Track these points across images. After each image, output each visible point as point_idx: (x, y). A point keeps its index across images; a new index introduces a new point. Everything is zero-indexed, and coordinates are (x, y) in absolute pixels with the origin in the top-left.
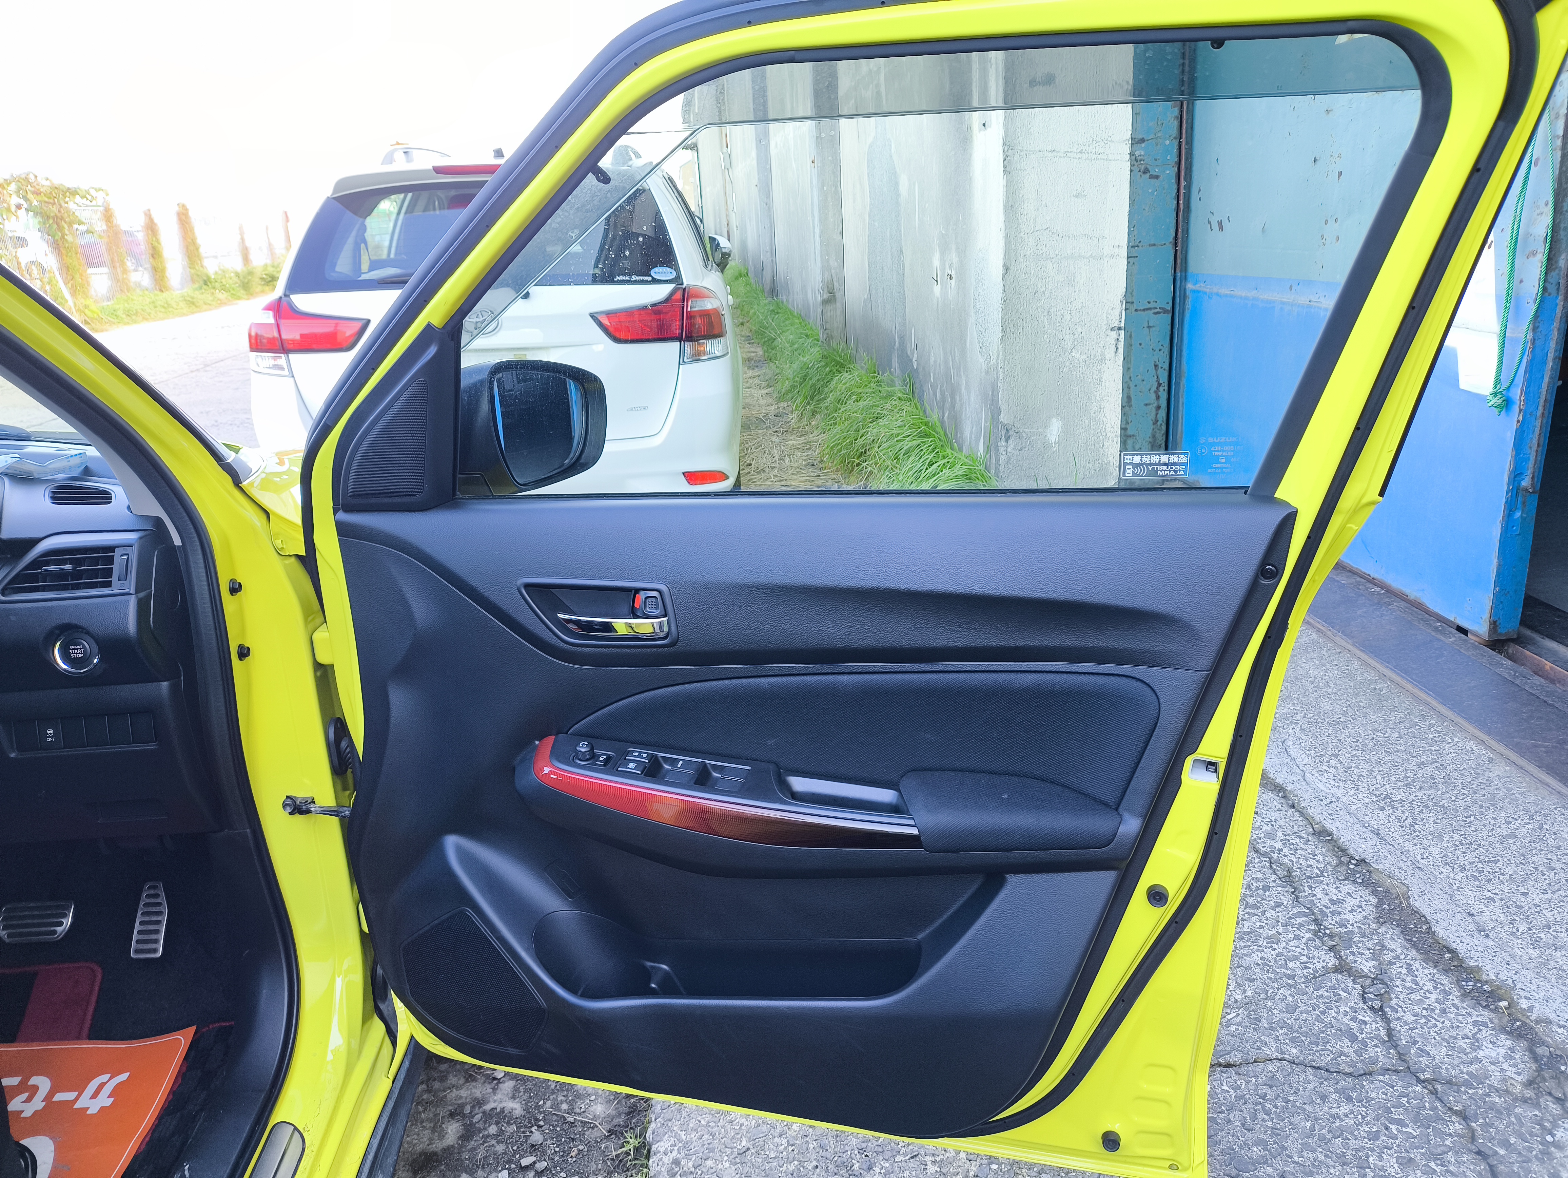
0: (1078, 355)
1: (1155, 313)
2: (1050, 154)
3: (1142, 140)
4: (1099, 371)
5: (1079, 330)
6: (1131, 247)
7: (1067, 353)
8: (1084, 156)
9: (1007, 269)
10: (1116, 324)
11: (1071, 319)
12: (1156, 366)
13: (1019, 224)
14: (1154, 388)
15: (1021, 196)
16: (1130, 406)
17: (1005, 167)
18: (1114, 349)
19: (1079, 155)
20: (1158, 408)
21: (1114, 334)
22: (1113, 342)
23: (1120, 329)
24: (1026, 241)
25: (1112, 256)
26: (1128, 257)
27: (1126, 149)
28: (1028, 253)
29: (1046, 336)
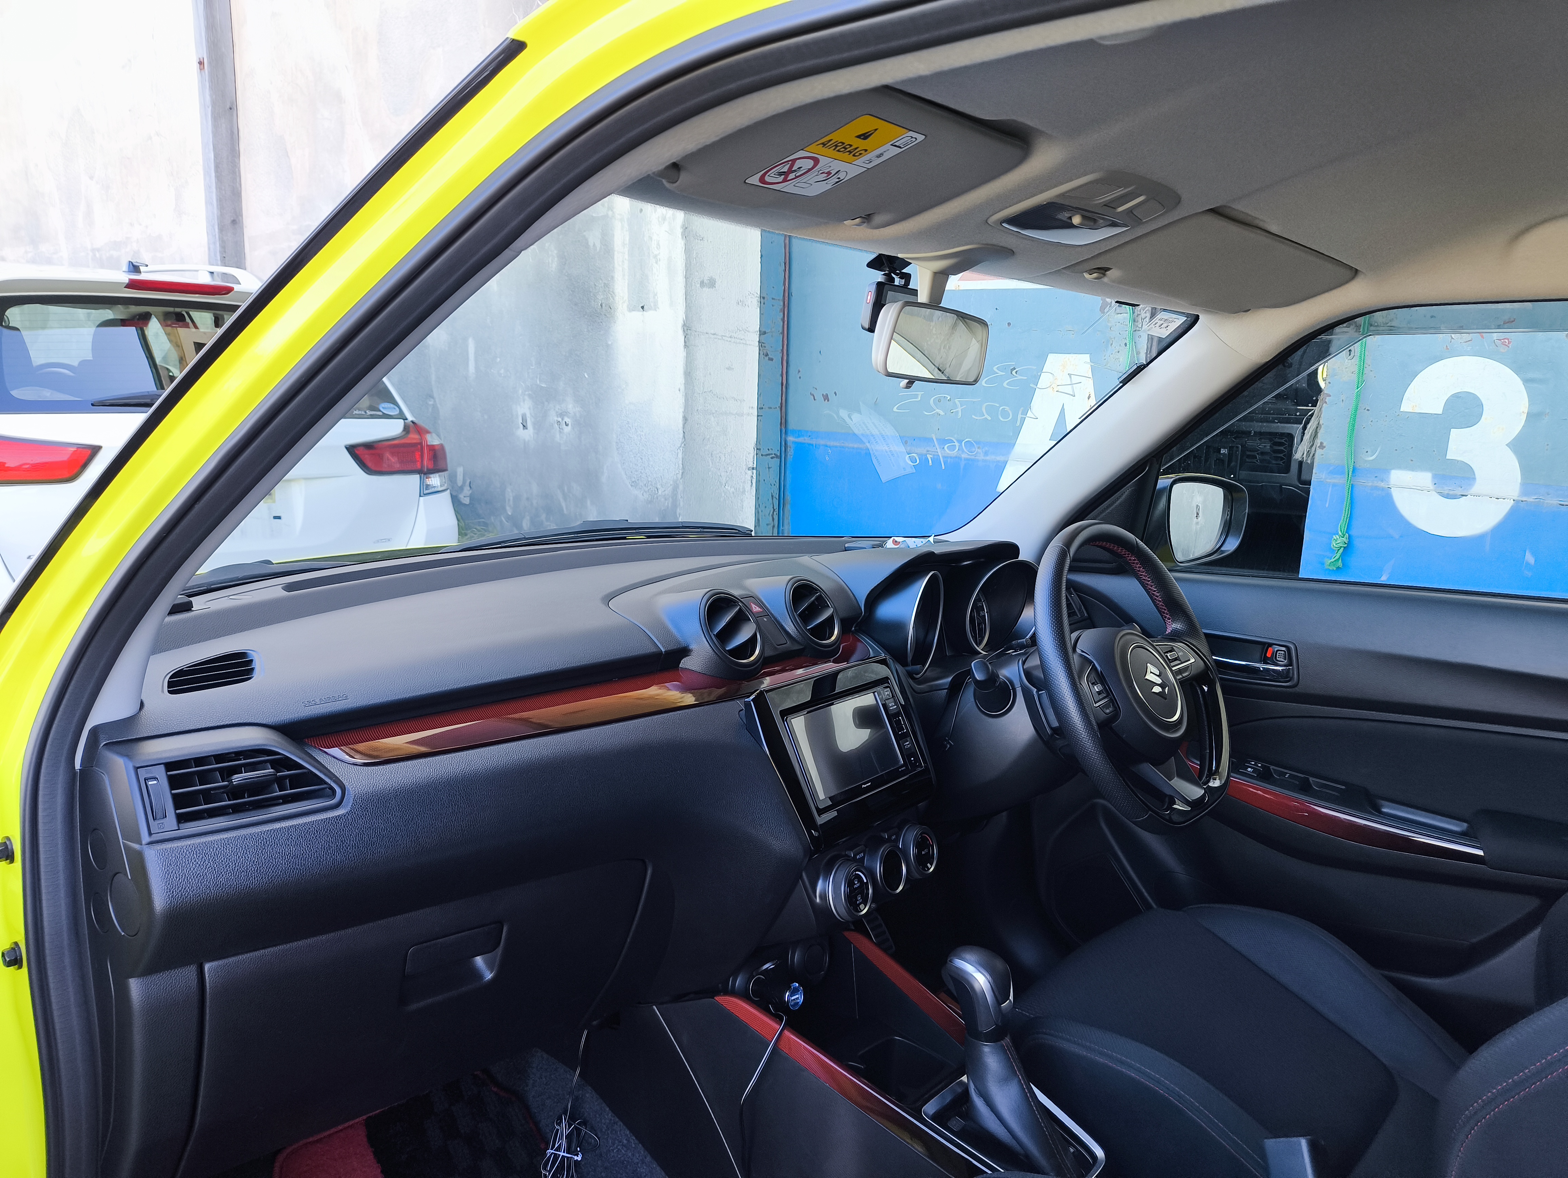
0: (729, 488)
1: (772, 458)
2: (712, 336)
3: (765, 333)
4: (742, 500)
5: (730, 469)
6: (760, 408)
7: (723, 487)
8: (733, 340)
9: (685, 419)
10: (751, 465)
11: (725, 460)
12: (772, 496)
13: (694, 386)
14: (771, 513)
15: (695, 365)
16: (759, 526)
17: (685, 342)
18: (750, 484)
19: (729, 339)
20: (774, 527)
21: (750, 472)
22: (749, 478)
23: (753, 469)
24: (698, 399)
25: (748, 414)
26: (758, 416)
27: (756, 338)
28: (699, 409)
29: (710, 473)
